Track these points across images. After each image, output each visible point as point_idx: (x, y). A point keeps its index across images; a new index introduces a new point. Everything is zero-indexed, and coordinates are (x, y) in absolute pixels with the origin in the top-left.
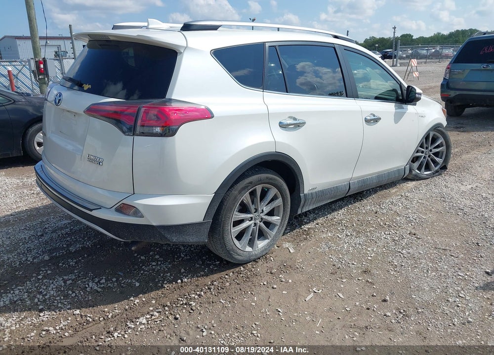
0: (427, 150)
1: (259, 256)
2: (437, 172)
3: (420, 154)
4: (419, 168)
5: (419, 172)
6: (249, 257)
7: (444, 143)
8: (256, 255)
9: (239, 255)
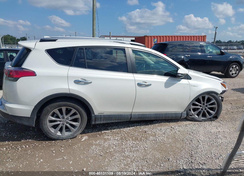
0: (204, 106)
1: (64, 138)
2: (210, 119)
3: (199, 107)
4: (198, 115)
5: (197, 117)
6: (59, 137)
7: (216, 103)
8: (62, 137)
9: (52, 135)
